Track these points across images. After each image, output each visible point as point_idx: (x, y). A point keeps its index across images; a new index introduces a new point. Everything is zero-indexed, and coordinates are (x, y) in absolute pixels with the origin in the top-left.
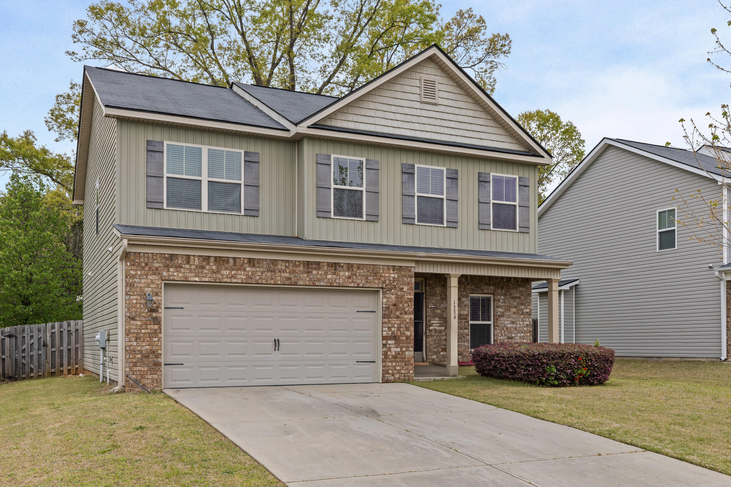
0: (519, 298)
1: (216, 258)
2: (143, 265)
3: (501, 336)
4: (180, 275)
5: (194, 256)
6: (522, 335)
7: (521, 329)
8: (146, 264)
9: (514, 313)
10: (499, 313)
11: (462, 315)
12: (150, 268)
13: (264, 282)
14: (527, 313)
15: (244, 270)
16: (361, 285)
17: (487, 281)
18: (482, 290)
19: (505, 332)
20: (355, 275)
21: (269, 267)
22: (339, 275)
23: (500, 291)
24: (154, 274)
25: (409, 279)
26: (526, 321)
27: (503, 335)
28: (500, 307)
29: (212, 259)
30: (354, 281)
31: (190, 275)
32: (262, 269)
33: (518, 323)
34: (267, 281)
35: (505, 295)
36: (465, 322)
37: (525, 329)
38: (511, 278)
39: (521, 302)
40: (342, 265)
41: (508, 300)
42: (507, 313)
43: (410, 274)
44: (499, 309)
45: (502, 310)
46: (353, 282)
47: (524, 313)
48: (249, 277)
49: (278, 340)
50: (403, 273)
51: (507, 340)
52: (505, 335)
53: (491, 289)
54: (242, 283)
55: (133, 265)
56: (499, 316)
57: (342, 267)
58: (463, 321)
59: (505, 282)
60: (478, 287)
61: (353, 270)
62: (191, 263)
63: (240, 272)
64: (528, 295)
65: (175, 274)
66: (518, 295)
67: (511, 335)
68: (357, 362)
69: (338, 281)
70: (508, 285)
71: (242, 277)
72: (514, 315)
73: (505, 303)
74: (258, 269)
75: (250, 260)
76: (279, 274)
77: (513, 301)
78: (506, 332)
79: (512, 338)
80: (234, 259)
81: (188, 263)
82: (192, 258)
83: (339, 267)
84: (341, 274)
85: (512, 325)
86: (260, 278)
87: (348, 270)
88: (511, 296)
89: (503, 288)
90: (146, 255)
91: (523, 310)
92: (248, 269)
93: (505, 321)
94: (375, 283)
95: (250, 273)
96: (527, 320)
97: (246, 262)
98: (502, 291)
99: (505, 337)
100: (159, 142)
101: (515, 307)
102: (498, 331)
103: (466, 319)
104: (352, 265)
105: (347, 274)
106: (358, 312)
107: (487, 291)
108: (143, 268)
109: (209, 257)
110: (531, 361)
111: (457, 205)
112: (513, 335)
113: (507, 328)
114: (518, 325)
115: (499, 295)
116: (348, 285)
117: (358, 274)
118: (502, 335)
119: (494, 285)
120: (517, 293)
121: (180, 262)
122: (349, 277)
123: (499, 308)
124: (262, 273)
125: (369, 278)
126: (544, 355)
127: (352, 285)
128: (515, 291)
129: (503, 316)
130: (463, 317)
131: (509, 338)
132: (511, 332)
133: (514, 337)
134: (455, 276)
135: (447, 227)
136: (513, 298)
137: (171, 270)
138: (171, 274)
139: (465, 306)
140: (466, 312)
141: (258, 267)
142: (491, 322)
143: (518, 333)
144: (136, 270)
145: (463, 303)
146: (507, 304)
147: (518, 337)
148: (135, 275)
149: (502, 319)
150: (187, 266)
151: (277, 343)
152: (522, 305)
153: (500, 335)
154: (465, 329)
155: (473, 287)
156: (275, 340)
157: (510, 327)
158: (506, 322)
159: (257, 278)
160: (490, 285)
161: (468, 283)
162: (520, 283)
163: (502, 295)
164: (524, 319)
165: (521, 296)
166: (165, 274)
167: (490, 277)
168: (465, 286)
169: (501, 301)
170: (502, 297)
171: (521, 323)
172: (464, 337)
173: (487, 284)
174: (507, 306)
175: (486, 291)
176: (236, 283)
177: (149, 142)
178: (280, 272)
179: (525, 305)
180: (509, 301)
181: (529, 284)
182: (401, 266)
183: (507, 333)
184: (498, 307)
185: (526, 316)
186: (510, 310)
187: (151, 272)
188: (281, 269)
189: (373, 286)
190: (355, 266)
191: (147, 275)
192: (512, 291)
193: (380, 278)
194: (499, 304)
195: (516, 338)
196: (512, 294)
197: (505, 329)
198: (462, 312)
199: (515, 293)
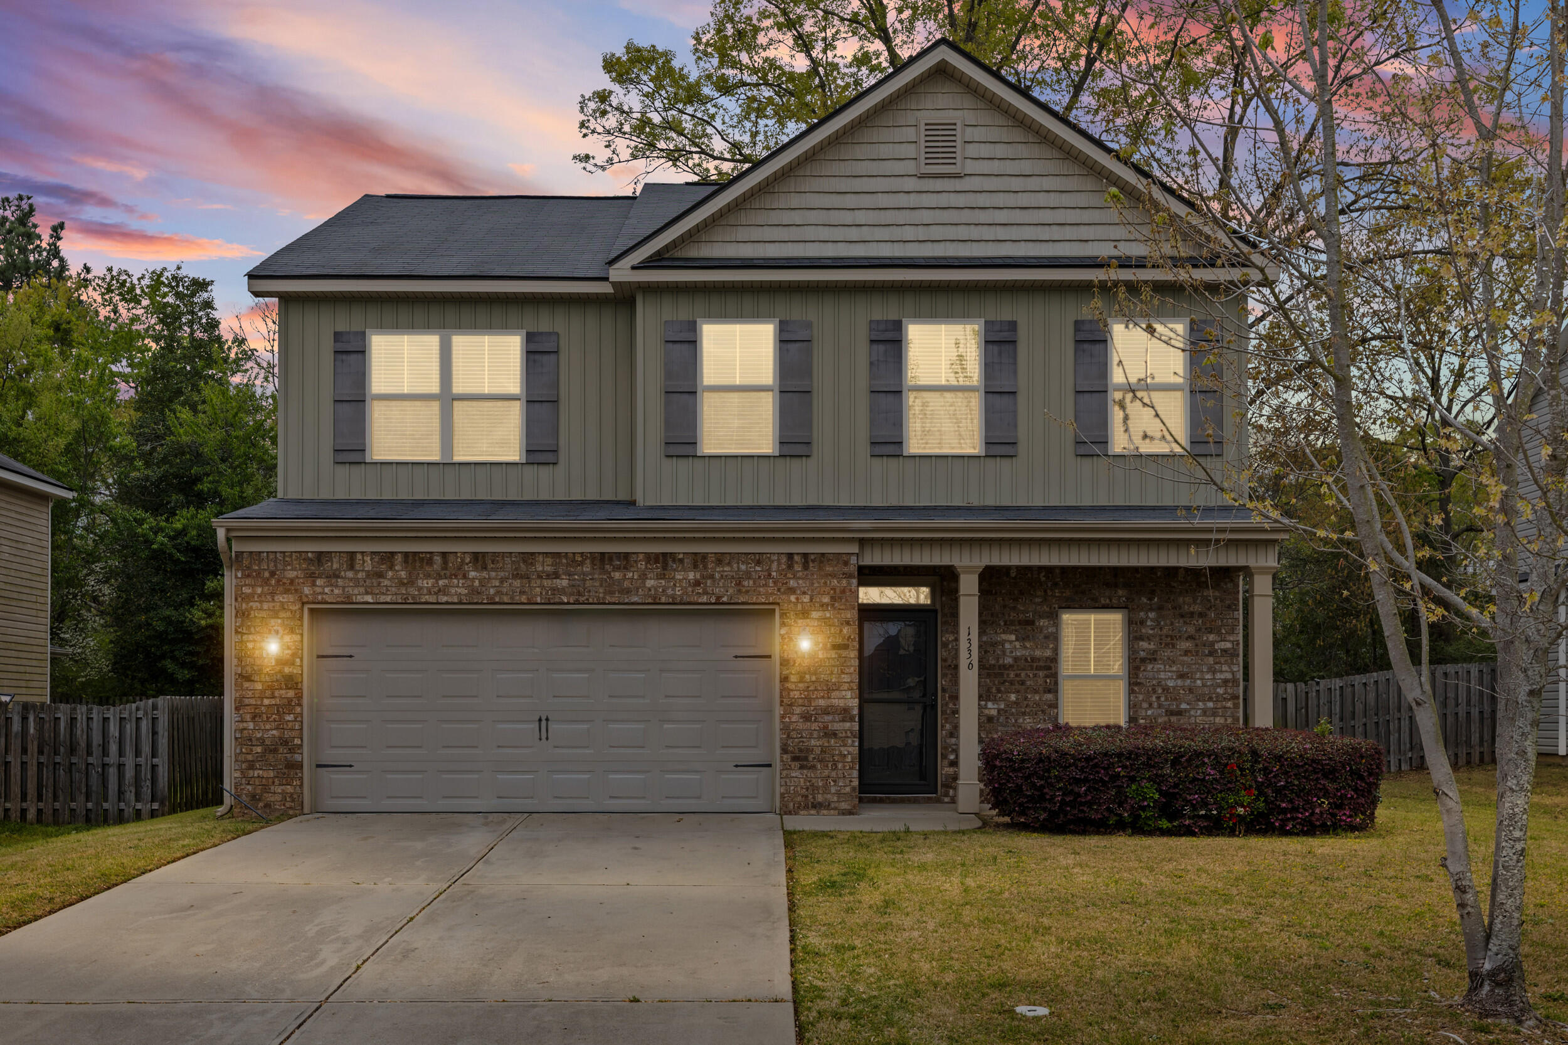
0: (1201, 615)
1: (406, 555)
2: (267, 574)
4: (336, 591)
5: (362, 553)
6: (1210, 705)
7: (1206, 691)
8: (273, 574)
9: (1186, 652)
11: (1039, 660)
12: (278, 581)
13: (506, 599)
14: (1225, 651)
15: (465, 577)
16: (725, 599)
17: (1108, 577)
18: (1095, 600)
19: (1158, 698)
20: (712, 577)
21: (516, 569)
22: (673, 578)
23: (1144, 600)
24: (287, 591)
25: (844, 581)
26: (1221, 672)
27: (1155, 705)
28: (1149, 639)
29: (399, 558)
30: (709, 590)
31: (356, 592)
32: (502, 574)
33: (1198, 676)
34: (512, 598)
35: (1160, 608)
36: (1047, 676)
37: (1220, 691)
38: (1176, 569)
39: (1208, 625)
40: (681, 556)
41: (1168, 622)
42: (1168, 653)
43: (846, 569)
44: (1144, 644)
45: (1152, 646)
46: (705, 593)
47: (1216, 651)
48: (474, 591)
49: (547, 720)
50: (829, 569)
51: (1166, 719)
52: (1160, 706)
53: (1120, 597)
54: (460, 603)
55: (249, 576)
56: (1143, 660)
57: (681, 561)
58: (1041, 674)
59: (1159, 578)
60: (1083, 593)
61: (705, 567)
62: (357, 567)
63: (455, 581)
64: (1229, 607)
65: (327, 590)
66: (1197, 608)
67: (1177, 706)
68: (737, 766)
69: (670, 592)
70: (1168, 585)
71: (459, 590)
72: (1185, 658)
73: (1161, 629)
74: (493, 574)
75: (476, 556)
76: (538, 582)
77: (1185, 623)
78: (1162, 699)
79: (1179, 713)
80: (444, 555)
81: (351, 567)
82: (359, 556)
83: (674, 561)
84: (679, 576)
85: (1179, 682)
86: (498, 593)
87: (695, 567)
88: (1177, 612)
89: (1153, 592)
90: (272, 556)
91: (1212, 644)
92: (472, 574)
93: (1159, 671)
94: (759, 594)
95: (477, 583)
96: (1225, 668)
97: (468, 560)
98: (1150, 599)
99: (1160, 711)
100: (356, 333)
101: (1191, 638)
102: (1141, 697)
103: (1050, 668)
104: (704, 556)
105: (691, 575)
106: (736, 657)
107: (1108, 601)
108: (266, 582)
109: (393, 554)
111: (1015, 404)
112: (1184, 706)
113: (1166, 689)
114: (1199, 682)
115: (1142, 610)
116: (695, 599)
117: (717, 576)
118: (1151, 705)
119: (1128, 586)
120: (1194, 602)
121: (335, 566)
122: (697, 583)
123: (1143, 640)
124: (502, 582)
125: (746, 583)
127: (704, 599)
128: (1188, 599)
129: (1155, 660)
130: (1041, 664)
131: (1171, 713)
132: (1176, 699)
133: (1186, 710)
134: (969, 570)
135: (986, 456)
136: (1182, 616)
137: (319, 582)
138: (318, 590)
139: (1046, 637)
140: (1048, 653)
141: (493, 569)
143: (1199, 700)
144: (253, 586)
145: (1041, 632)
146: (1165, 631)
147: (1199, 711)
148: (252, 595)
149: (1150, 667)
150: (350, 574)
151: (544, 725)
152: (1210, 632)
153: (1145, 705)
154: (1045, 692)
155: (1068, 593)
156: (540, 720)
157: (1174, 688)
158: (1162, 675)
159: (492, 591)
160: (1116, 586)
161: (1056, 584)
163: (1151, 610)
164: (1217, 667)
165: (1209, 609)
166: (307, 590)
167: (1116, 571)
168: (1045, 591)
169: (1149, 623)
170: (1152, 615)
171: (1208, 676)
172: (1043, 711)
173: (1108, 585)
174: (1167, 636)
175: (1104, 601)
176: (447, 603)
177: (338, 336)
178: (540, 577)
179: (1219, 633)
180: (1172, 624)
181: (1232, 581)
182: (823, 554)
183: (1166, 699)
184: (1141, 638)
185: (1222, 660)
186: (1174, 646)
187: (281, 588)
188: (543, 571)
189: (754, 600)
190: (712, 558)
191: (273, 594)
192: (1181, 600)
193: (775, 583)
194: (1143, 631)
195: (1192, 713)
196: (1180, 608)
197: (1160, 691)
198: (1038, 653)
199: (1189, 605)
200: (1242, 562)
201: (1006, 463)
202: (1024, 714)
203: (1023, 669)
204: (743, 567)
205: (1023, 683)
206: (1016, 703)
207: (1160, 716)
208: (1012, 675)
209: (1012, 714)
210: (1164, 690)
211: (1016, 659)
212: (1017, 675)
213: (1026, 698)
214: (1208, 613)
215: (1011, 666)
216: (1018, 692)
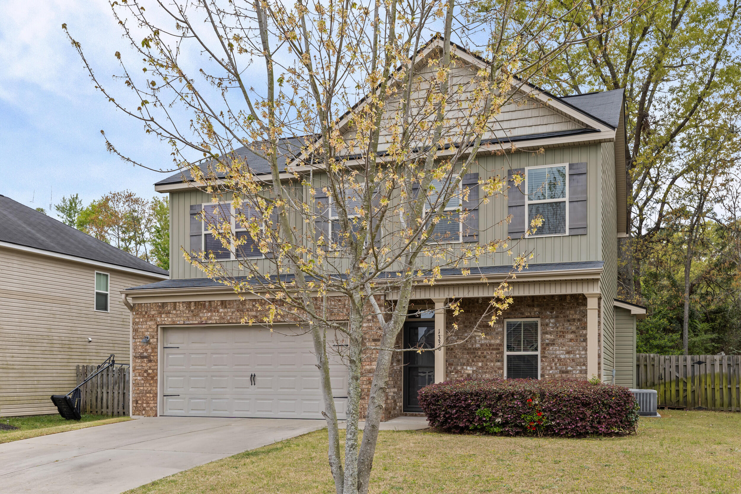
0: (579, 320)
1: (195, 302)
2: (144, 313)
3: (549, 370)
4: (169, 320)
5: (179, 302)
7: (582, 360)
8: (146, 313)
9: (571, 340)
10: (547, 341)
11: (493, 345)
12: (148, 316)
13: (234, 321)
15: (218, 312)
17: (529, 301)
18: (522, 313)
19: (556, 364)
20: (319, 308)
21: (238, 307)
23: (548, 313)
24: (151, 320)
27: (554, 368)
28: (551, 333)
29: (193, 304)
31: (177, 319)
32: (233, 310)
33: (577, 352)
34: (236, 321)
35: (557, 317)
36: (497, 353)
38: (565, 296)
39: (583, 326)
41: (561, 324)
42: (561, 340)
43: (379, 303)
44: (548, 336)
45: (552, 337)
48: (222, 318)
49: (255, 375)
51: (560, 375)
52: (556, 369)
53: (535, 312)
54: (216, 323)
55: (138, 314)
56: (548, 344)
58: (494, 352)
59: (556, 301)
60: (516, 310)
61: (317, 304)
62: (177, 309)
63: (214, 314)
65: (166, 319)
66: (577, 317)
67: (566, 368)
69: (301, 316)
70: (561, 305)
71: (216, 318)
72: (570, 343)
73: (557, 328)
74: (229, 310)
75: (222, 302)
76: (247, 313)
77: (570, 324)
78: (558, 365)
79: (567, 372)
80: (210, 301)
81: (175, 309)
82: (178, 304)
85: (567, 356)
86: (231, 318)
88: (566, 319)
89: (553, 309)
90: (146, 305)
92: (221, 310)
93: (556, 350)
94: (340, 316)
95: (223, 314)
97: (219, 304)
98: (551, 313)
99: (556, 371)
100: (198, 205)
101: (573, 332)
102: (546, 364)
103: (499, 349)
104: (316, 299)
106: (334, 346)
107: (529, 314)
108: (144, 316)
109: (190, 302)
111: (478, 215)
112: (569, 368)
113: (560, 360)
114: (578, 356)
115: (547, 318)
117: (322, 308)
118: (551, 368)
119: (538, 306)
120: (575, 313)
121: (169, 308)
123: (549, 334)
124: (232, 314)
125: (334, 311)
128: (572, 312)
129: (554, 344)
130: (495, 347)
131: (562, 372)
132: (565, 365)
133: (570, 371)
134: (439, 300)
135: (463, 243)
136: (569, 321)
137: (163, 316)
138: (163, 319)
139: (497, 334)
140: (498, 342)
141: (229, 308)
142: (538, 353)
143: (578, 365)
144: (139, 318)
145: (494, 331)
146: (559, 329)
147: (578, 372)
148: (139, 322)
149: (551, 348)
150: (174, 312)
151: (253, 378)
152: (584, 329)
153: (549, 368)
154: (496, 361)
156: (252, 375)
157: (564, 359)
158: (558, 352)
159: (229, 318)
160: (533, 306)
162: (580, 301)
163: (552, 318)
165: (583, 317)
166: (159, 319)
167: (533, 298)
169: (551, 325)
170: (552, 321)
172: (495, 371)
173: (529, 306)
174: (560, 332)
175: (527, 314)
176: (211, 324)
177: (192, 207)
178: (248, 311)
180: (563, 325)
183: (560, 365)
184: (547, 333)
186: (564, 337)
187: (149, 319)
188: (249, 308)
191: (146, 321)
192: (568, 312)
193: (347, 310)
194: (548, 329)
195: (574, 372)
196: (568, 316)
197: (556, 361)
198: (493, 342)
199: (573, 315)
200: (580, 292)
201: (473, 245)
202: (486, 373)
203: (485, 350)
204: (333, 303)
205: (485, 357)
206: (482, 367)
207: (556, 373)
208: (480, 353)
209: (480, 373)
210: (558, 360)
211: (482, 345)
212: (482, 353)
213: (487, 365)
214: (583, 319)
215: (479, 349)
216: (483, 361)
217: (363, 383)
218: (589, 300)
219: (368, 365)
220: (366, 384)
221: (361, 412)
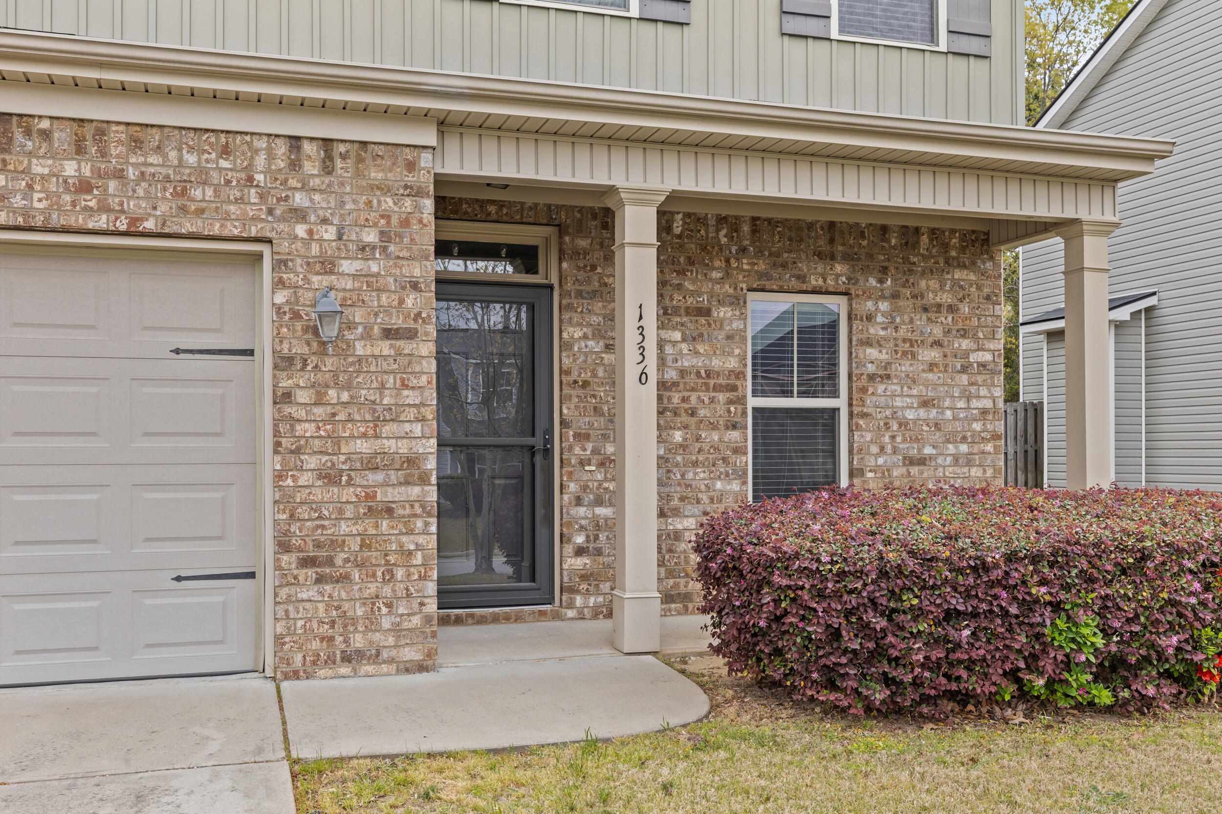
0: (952, 309)
3: (877, 456)
6: (964, 448)
7: (958, 426)
9: (932, 367)
10: (871, 368)
11: (718, 374)
14: (983, 365)
16: (150, 225)
17: (821, 242)
18: (802, 278)
19: (893, 437)
20: (120, 175)
22: (27, 172)
23: (873, 282)
25: (408, 203)
26: (978, 397)
27: (889, 449)
28: (879, 344)
30: (113, 203)
33: (947, 403)
35: (895, 296)
36: (730, 402)
37: (977, 426)
39: (960, 326)
40: (45, 125)
41: (906, 318)
42: (905, 367)
43: (410, 179)
44: (872, 353)
45: (884, 356)
46: (105, 210)
47: (971, 365)
50: (376, 175)
51: (903, 470)
52: (895, 451)
53: (838, 276)
56: (872, 377)
57: (45, 135)
58: (722, 397)
59: (893, 248)
60: (784, 266)
61: (104, 153)
64: (988, 298)
66: (946, 298)
67: (919, 450)
68: (179, 579)
69: (17, 202)
70: (906, 260)
72: (930, 376)
73: (896, 329)
77: (929, 319)
78: (899, 439)
79: (922, 461)
84: (40, 169)
85: (922, 413)
87: (80, 149)
88: (919, 303)
89: (885, 270)
91: (966, 354)
93: (893, 396)
94: (227, 217)
96: (983, 392)
98: (881, 281)
99: (895, 458)
101: (937, 343)
102: (868, 436)
103: (734, 388)
104: (101, 129)
105: (70, 169)
106: (177, 351)
107: (820, 282)
110: (967, 595)
112: (928, 450)
113: (903, 424)
114: (949, 414)
115: (870, 298)
117: (131, 173)
118: (882, 449)
119: (847, 258)
120: (943, 289)
122: (85, 187)
123: (871, 345)
125: (197, 193)
126: (1036, 559)
127: (102, 223)
128: (934, 284)
129: (888, 377)
130: (722, 381)
131: (910, 461)
132: (917, 440)
133: (931, 458)
134: (641, 196)
135: (640, 19)
136: (926, 310)
139: (729, 337)
140: (732, 363)
142: (840, 403)
143: (948, 441)
145: (721, 328)
146: (902, 333)
147: (949, 459)
149: (881, 388)
152: (963, 336)
153: (874, 449)
154: (727, 428)
155: (761, 266)
157: (915, 421)
158: (898, 402)
160: (833, 258)
161: (743, 250)
162: (953, 253)
163: (883, 297)
164: (973, 389)
165: (961, 300)
167: (832, 228)
168: (728, 261)
169: (880, 319)
170: (884, 306)
171: (961, 404)
172: (724, 459)
173: (820, 255)
174: (904, 341)
175: (815, 281)
179: (975, 337)
180: (911, 321)
181: (992, 258)
182: (364, 144)
183: (904, 440)
184: (867, 343)
185: (980, 379)
186: (914, 356)
189: (216, 230)
190: (117, 134)
192: (923, 284)
193: (261, 196)
194: (872, 331)
195: (940, 461)
196: (922, 296)
197: (895, 427)
198: (716, 363)
199: (935, 293)
200: (1069, 213)
201: (673, 32)
202: (695, 464)
203: (693, 390)
204: (191, 159)
205: (693, 413)
206: (684, 447)
207: (895, 465)
208: (676, 400)
209: (677, 465)
210: (900, 425)
211: (683, 373)
212: (684, 400)
213: (698, 439)
214: (961, 306)
215: (675, 384)
216: (686, 427)
217: (341, 511)
218: (1088, 240)
219: (365, 435)
220: (356, 519)
221: (331, 639)
